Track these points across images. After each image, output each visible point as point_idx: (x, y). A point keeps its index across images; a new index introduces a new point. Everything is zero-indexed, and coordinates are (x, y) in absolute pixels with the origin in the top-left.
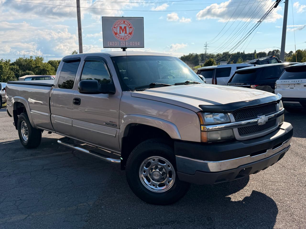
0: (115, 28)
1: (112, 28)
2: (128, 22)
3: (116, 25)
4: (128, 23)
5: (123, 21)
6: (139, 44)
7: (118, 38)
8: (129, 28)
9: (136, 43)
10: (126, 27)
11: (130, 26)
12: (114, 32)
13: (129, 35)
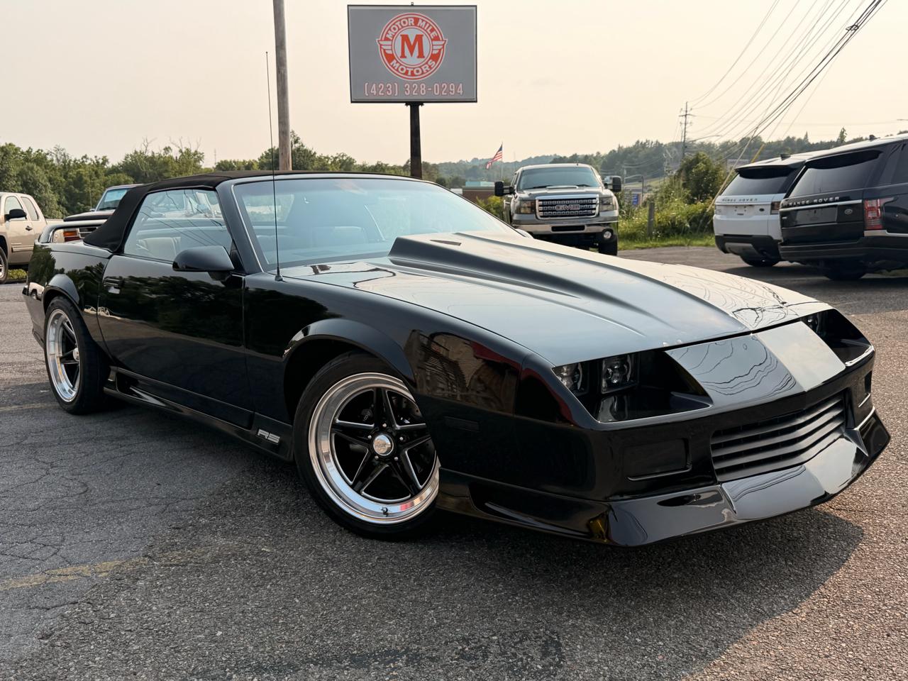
0: (387, 39)
2: (427, 23)
3: (390, 29)
4: (428, 25)
5: (413, 19)
6: (461, 92)
7: (397, 70)
8: (432, 40)
9: (452, 88)
10: (422, 36)
11: (435, 32)
12: (385, 53)
13: (431, 60)
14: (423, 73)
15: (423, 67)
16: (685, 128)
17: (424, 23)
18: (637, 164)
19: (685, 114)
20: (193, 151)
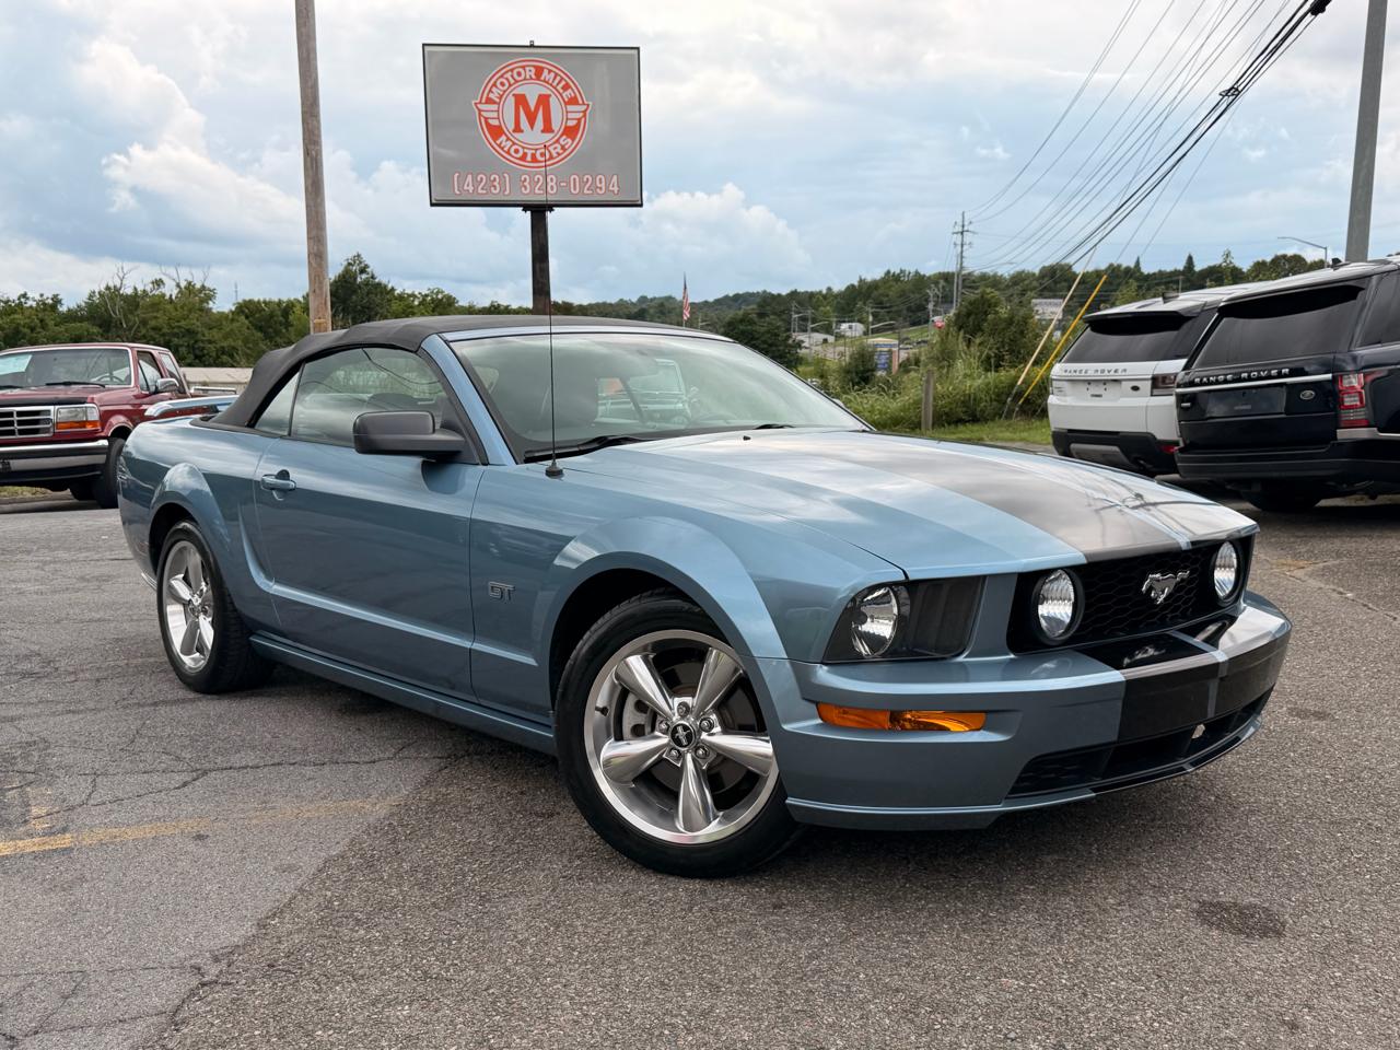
0: (489, 101)
1: (473, 102)
2: (556, 75)
3: (494, 85)
4: (558, 78)
5: (533, 70)
6: (616, 189)
7: (508, 152)
8: (566, 103)
9: (601, 183)
10: (549, 96)
11: (570, 91)
12: (488, 124)
13: (564, 137)
14: (551, 158)
15: (551, 148)
16: (962, 252)
17: (552, 75)
18: (888, 305)
19: (960, 230)
20: (198, 286)
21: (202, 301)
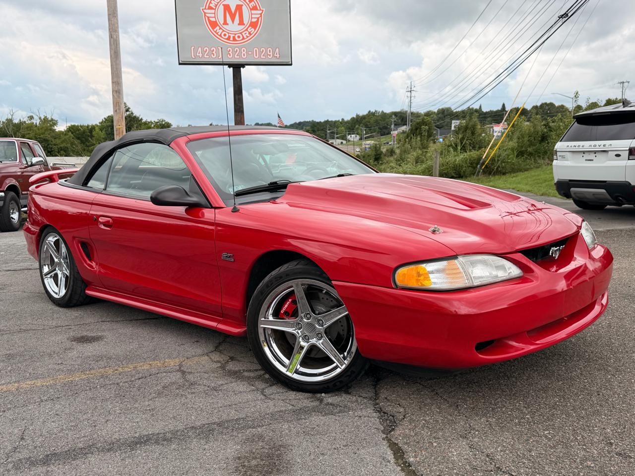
0: (210, 8)
1: (201, 8)
6: (278, 56)
7: (220, 36)
8: (251, 10)
9: (270, 52)
10: (242, 5)
11: (253, 3)
12: (209, 20)
13: (250, 28)
14: (243, 38)
15: (243, 34)
20: (50, 118)
21: (51, 126)
